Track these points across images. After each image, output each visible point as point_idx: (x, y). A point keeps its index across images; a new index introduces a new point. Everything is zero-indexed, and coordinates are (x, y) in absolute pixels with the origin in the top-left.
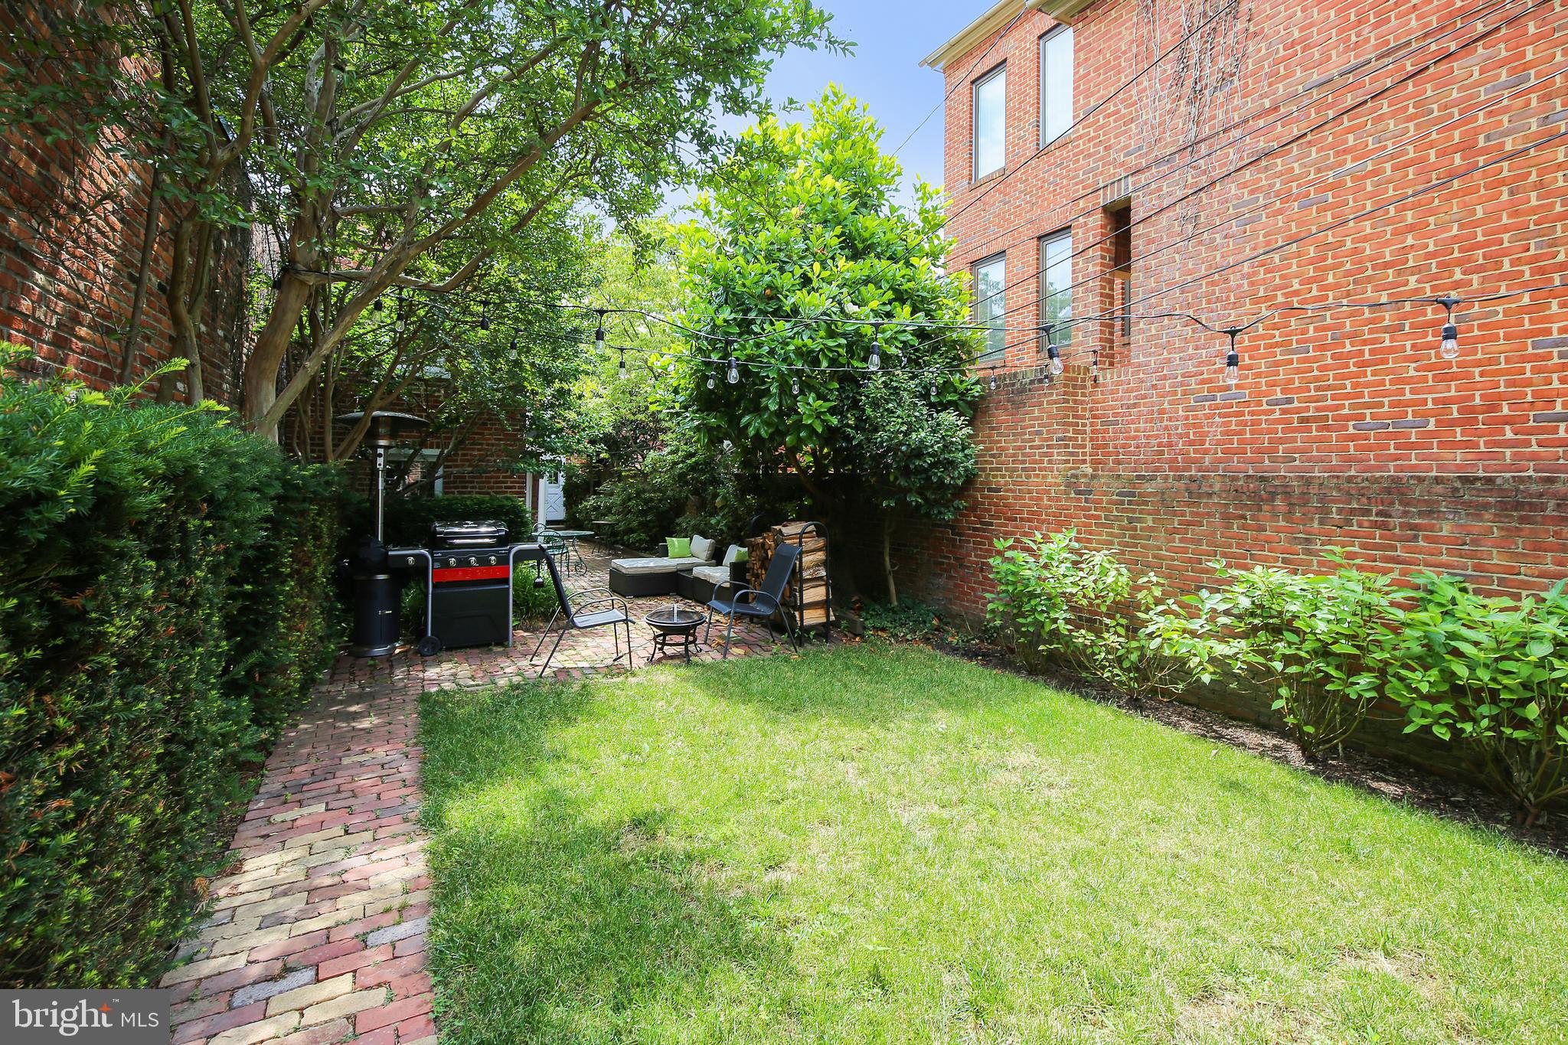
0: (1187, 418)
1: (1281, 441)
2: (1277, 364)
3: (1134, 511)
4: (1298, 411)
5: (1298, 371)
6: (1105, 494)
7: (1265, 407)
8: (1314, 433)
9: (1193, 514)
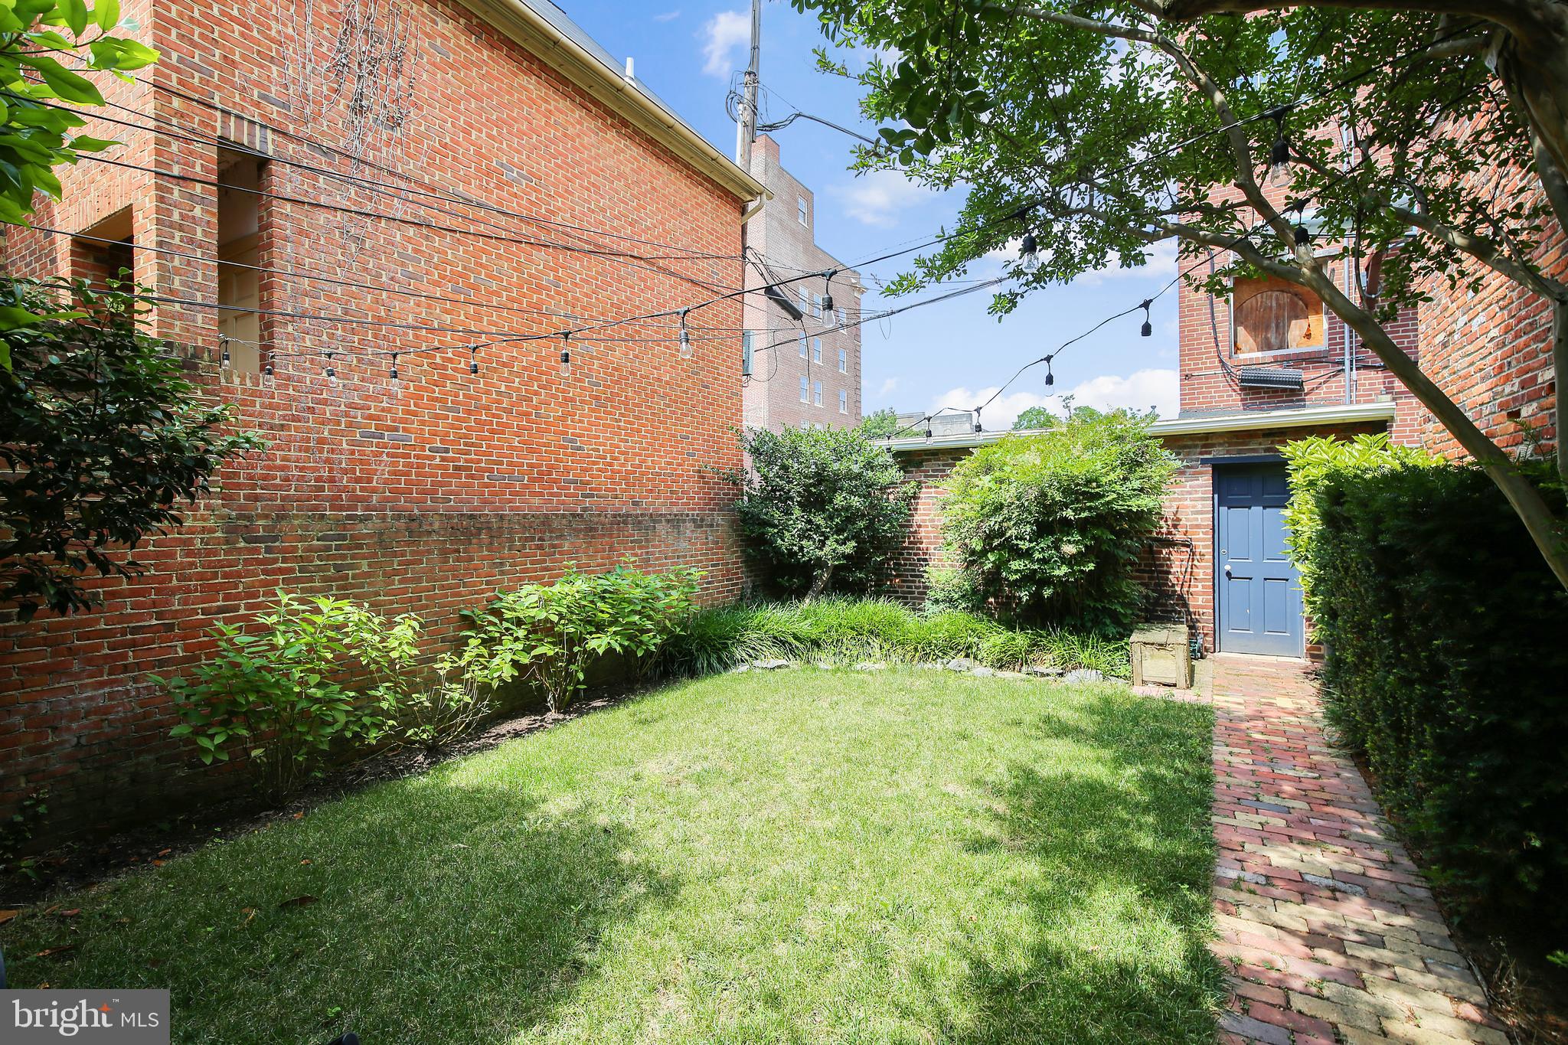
0: (353, 453)
1: (441, 484)
2: (437, 416)
3: (344, 557)
4: (453, 460)
5: (452, 426)
6: (302, 539)
7: (427, 453)
8: (463, 480)
9: (413, 553)
